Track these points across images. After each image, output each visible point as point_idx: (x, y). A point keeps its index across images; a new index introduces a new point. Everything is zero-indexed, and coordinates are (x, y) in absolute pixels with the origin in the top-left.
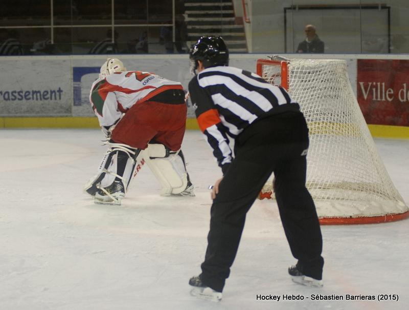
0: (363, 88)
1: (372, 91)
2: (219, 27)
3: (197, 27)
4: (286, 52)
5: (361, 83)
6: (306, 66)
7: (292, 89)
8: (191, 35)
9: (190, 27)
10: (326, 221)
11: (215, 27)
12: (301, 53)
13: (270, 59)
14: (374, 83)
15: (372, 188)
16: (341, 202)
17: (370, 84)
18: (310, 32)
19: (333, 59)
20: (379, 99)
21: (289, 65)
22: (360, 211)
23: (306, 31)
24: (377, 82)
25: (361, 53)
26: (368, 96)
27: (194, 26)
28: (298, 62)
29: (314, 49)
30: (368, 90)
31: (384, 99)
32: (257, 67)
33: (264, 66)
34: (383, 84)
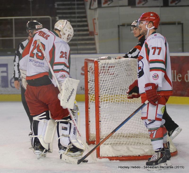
6: (110, 63)
7: (101, 78)
16: (133, 147)
21: (99, 63)
22: (145, 152)
31: (176, 81)
32: (85, 63)
33: (89, 63)
34: (175, 71)
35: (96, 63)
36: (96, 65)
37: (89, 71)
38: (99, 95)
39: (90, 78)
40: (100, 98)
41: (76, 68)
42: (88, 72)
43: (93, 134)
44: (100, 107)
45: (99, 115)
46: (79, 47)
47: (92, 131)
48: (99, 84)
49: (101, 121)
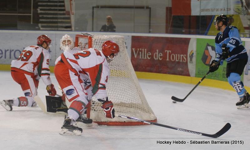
0: (134, 51)
1: (139, 53)
2: (57, 16)
3: (45, 16)
4: (93, 31)
5: (134, 49)
6: (102, 39)
8: (41, 20)
9: (40, 16)
10: (111, 124)
11: (54, 16)
12: (103, 31)
13: (83, 35)
14: (141, 49)
15: (137, 106)
17: (138, 49)
18: (109, 20)
19: (117, 35)
20: (143, 58)
21: (92, 38)
23: (107, 19)
24: (142, 49)
25: (134, 32)
26: (137, 56)
27: (43, 16)
28: (98, 37)
29: (110, 30)
30: (137, 53)
31: (146, 58)
32: (76, 39)
33: (80, 38)
34: (146, 50)
35: (90, 38)
36: (90, 40)
37: (79, 46)
41: (56, 43)
46: (59, 25)
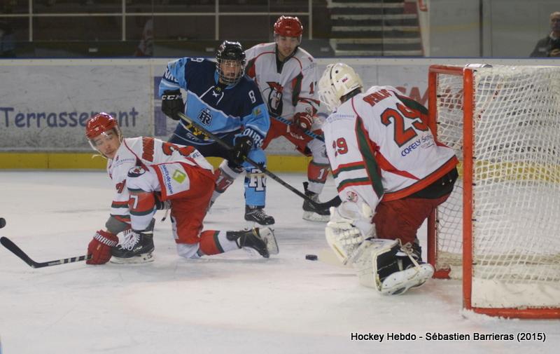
2: (379, 17)
3: (346, 17)
6: (502, 76)
7: (480, 111)
8: (336, 29)
9: (335, 17)
10: (531, 313)
11: (373, 17)
16: (555, 285)
27: (341, 16)
32: (429, 77)
33: (440, 75)
35: (468, 74)
38: (473, 156)
39: (440, 113)
40: (476, 162)
42: (438, 99)
43: (444, 252)
44: (474, 185)
45: (473, 205)
47: (443, 246)
48: (473, 126)
49: (475, 220)
